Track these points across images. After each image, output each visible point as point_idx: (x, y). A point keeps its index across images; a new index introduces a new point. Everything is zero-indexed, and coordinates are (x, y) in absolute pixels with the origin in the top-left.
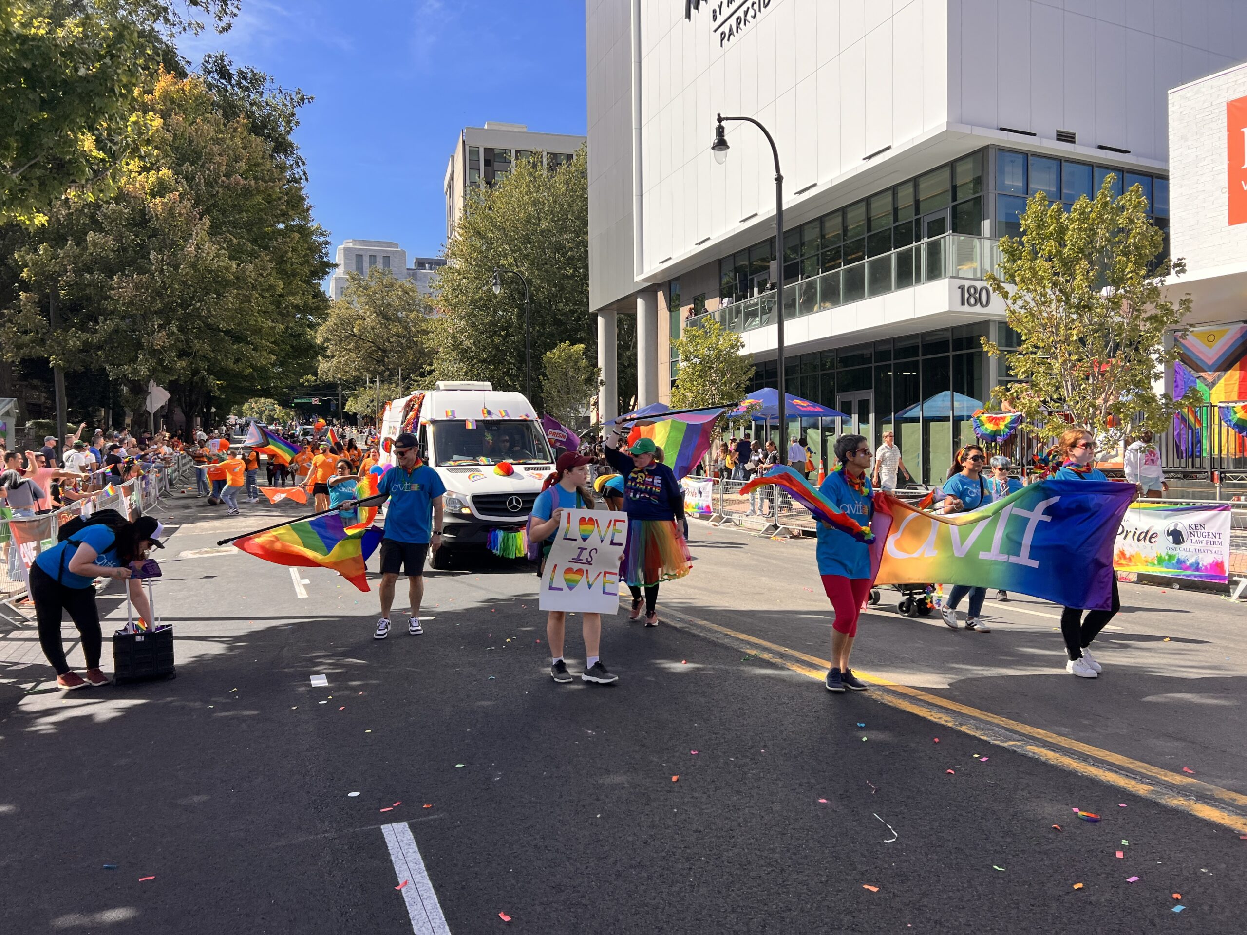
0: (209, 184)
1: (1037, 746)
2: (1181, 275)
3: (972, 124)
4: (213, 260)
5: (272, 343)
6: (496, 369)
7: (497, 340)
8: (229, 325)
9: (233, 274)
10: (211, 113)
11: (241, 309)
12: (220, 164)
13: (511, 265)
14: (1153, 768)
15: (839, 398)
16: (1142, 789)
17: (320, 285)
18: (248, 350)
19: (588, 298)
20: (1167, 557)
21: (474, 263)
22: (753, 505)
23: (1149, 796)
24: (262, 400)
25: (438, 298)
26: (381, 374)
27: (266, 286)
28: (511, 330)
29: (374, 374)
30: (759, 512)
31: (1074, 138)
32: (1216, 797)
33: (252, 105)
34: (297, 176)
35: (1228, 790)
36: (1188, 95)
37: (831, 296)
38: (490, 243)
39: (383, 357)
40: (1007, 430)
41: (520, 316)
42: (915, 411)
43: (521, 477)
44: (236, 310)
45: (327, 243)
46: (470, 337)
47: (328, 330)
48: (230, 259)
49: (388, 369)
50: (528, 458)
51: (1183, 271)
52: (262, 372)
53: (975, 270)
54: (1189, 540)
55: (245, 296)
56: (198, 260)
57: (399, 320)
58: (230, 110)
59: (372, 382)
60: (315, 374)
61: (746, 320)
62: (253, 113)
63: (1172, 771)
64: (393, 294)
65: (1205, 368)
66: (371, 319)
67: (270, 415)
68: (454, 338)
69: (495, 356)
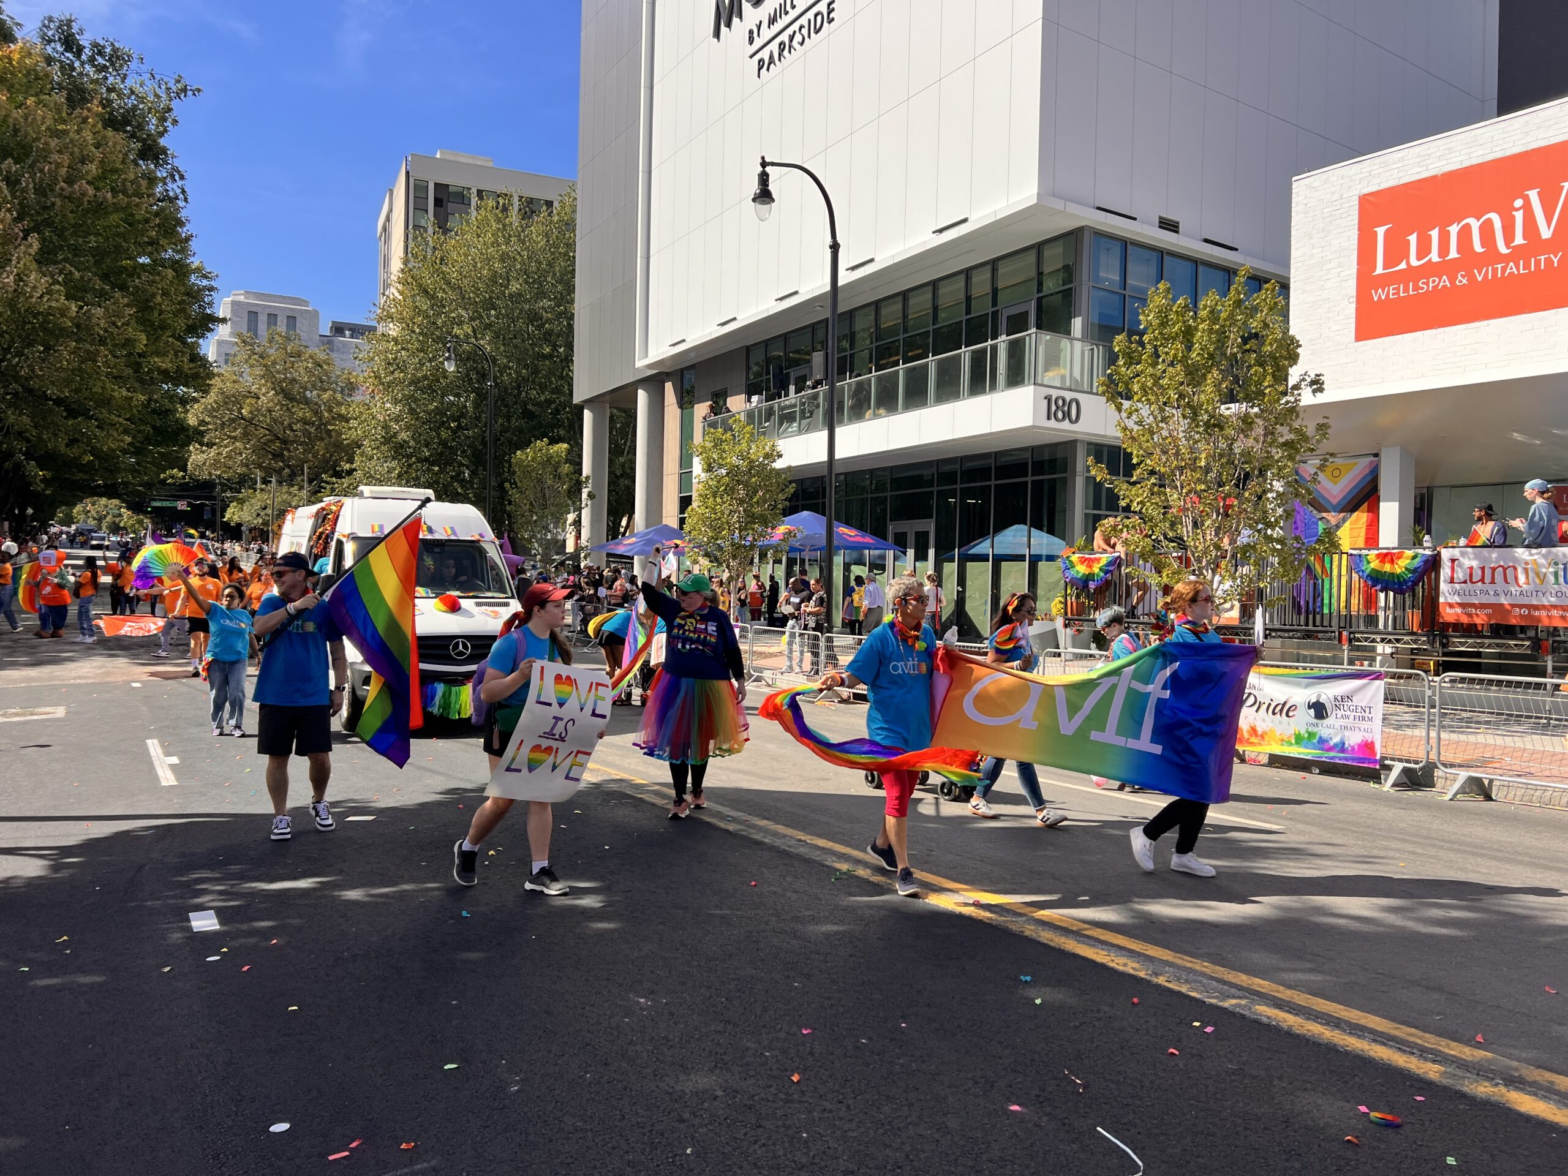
0: (40, 191)
1: (1268, 1005)
2: (1318, 394)
3: (1067, 199)
4: (41, 297)
5: (127, 420)
6: (441, 471)
7: (444, 434)
8: (62, 392)
9: (71, 319)
10: (49, 95)
11: (80, 370)
12: (59, 165)
13: (467, 336)
14: (1427, 1035)
15: (891, 529)
16: (1432, 1071)
17: (199, 345)
18: (87, 427)
19: (571, 386)
20: (1306, 735)
21: (418, 330)
22: (790, 659)
23: (1446, 1082)
24: (104, 501)
25: (366, 375)
26: (279, 472)
27: (120, 340)
28: (464, 421)
29: (268, 472)
30: (797, 669)
31: (1177, 227)
32: (1529, 1079)
33: (109, 90)
34: (171, 194)
35: (1538, 1067)
36: (1316, 184)
37: (888, 401)
38: (438, 305)
39: (282, 449)
40: (1102, 574)
41: (477, 405)
42: (983, 547)
43: (470, 615)
44: (72, 371)
45: (211, 289)
46: (408, 428)
47: (206, 408)
48: (67, 299)
49: (289, 466)
50: (480, 590)
51: (1321, 390)
52: (107, 461)
53: (1063, 378)
54: (1334, 715)
55: (87, 352)
56: (18, 297)
57: (307, 402)
58: (77, 96)
59: (265, 482)
60: (184, 468)
61: (781, 424)
62: (110, 102)
63: (1454, 1039)
64: (301, 366)
65: (1328, 507)
66: (268, 398)
67: (114, 522)
68: (386, 427)
69: (441, 454)
